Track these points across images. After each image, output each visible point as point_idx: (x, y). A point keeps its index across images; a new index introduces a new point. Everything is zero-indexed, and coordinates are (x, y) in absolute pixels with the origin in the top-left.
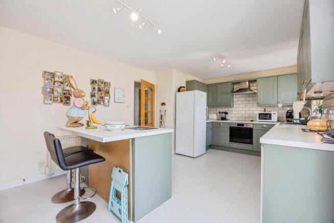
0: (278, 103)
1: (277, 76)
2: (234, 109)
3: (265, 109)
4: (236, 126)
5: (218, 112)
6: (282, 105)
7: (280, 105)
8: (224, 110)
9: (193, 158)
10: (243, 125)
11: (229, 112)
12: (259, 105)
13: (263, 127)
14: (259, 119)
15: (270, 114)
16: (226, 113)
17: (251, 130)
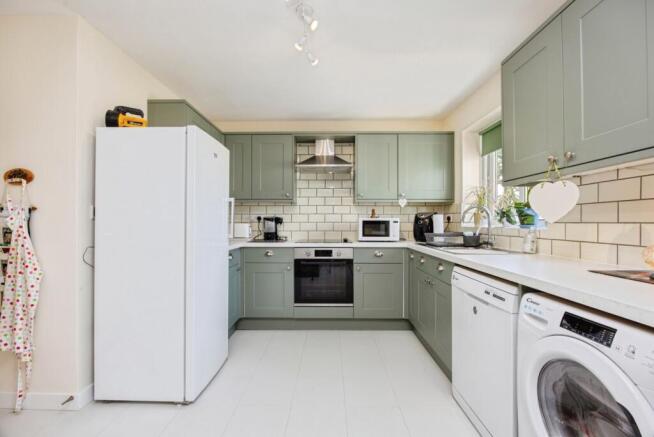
0: (399, 196)
1: (397, 134)
2: (296, 209)
3: (373, 211)
4: (313, 256)
5: (254, 218)
6: (405, 201)
7: (403, 202)
8: (272, 212)
9: (185, 404)
10: (329, 253)
11: (286, 218)
12: (357, 200)
13: (376, 255)
14: (364, 235)
15: (386, 223)
16: (278, 221)
17: (349, 263)
